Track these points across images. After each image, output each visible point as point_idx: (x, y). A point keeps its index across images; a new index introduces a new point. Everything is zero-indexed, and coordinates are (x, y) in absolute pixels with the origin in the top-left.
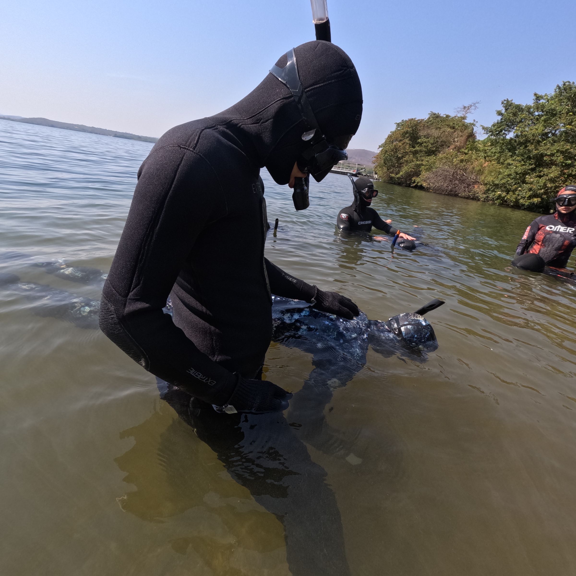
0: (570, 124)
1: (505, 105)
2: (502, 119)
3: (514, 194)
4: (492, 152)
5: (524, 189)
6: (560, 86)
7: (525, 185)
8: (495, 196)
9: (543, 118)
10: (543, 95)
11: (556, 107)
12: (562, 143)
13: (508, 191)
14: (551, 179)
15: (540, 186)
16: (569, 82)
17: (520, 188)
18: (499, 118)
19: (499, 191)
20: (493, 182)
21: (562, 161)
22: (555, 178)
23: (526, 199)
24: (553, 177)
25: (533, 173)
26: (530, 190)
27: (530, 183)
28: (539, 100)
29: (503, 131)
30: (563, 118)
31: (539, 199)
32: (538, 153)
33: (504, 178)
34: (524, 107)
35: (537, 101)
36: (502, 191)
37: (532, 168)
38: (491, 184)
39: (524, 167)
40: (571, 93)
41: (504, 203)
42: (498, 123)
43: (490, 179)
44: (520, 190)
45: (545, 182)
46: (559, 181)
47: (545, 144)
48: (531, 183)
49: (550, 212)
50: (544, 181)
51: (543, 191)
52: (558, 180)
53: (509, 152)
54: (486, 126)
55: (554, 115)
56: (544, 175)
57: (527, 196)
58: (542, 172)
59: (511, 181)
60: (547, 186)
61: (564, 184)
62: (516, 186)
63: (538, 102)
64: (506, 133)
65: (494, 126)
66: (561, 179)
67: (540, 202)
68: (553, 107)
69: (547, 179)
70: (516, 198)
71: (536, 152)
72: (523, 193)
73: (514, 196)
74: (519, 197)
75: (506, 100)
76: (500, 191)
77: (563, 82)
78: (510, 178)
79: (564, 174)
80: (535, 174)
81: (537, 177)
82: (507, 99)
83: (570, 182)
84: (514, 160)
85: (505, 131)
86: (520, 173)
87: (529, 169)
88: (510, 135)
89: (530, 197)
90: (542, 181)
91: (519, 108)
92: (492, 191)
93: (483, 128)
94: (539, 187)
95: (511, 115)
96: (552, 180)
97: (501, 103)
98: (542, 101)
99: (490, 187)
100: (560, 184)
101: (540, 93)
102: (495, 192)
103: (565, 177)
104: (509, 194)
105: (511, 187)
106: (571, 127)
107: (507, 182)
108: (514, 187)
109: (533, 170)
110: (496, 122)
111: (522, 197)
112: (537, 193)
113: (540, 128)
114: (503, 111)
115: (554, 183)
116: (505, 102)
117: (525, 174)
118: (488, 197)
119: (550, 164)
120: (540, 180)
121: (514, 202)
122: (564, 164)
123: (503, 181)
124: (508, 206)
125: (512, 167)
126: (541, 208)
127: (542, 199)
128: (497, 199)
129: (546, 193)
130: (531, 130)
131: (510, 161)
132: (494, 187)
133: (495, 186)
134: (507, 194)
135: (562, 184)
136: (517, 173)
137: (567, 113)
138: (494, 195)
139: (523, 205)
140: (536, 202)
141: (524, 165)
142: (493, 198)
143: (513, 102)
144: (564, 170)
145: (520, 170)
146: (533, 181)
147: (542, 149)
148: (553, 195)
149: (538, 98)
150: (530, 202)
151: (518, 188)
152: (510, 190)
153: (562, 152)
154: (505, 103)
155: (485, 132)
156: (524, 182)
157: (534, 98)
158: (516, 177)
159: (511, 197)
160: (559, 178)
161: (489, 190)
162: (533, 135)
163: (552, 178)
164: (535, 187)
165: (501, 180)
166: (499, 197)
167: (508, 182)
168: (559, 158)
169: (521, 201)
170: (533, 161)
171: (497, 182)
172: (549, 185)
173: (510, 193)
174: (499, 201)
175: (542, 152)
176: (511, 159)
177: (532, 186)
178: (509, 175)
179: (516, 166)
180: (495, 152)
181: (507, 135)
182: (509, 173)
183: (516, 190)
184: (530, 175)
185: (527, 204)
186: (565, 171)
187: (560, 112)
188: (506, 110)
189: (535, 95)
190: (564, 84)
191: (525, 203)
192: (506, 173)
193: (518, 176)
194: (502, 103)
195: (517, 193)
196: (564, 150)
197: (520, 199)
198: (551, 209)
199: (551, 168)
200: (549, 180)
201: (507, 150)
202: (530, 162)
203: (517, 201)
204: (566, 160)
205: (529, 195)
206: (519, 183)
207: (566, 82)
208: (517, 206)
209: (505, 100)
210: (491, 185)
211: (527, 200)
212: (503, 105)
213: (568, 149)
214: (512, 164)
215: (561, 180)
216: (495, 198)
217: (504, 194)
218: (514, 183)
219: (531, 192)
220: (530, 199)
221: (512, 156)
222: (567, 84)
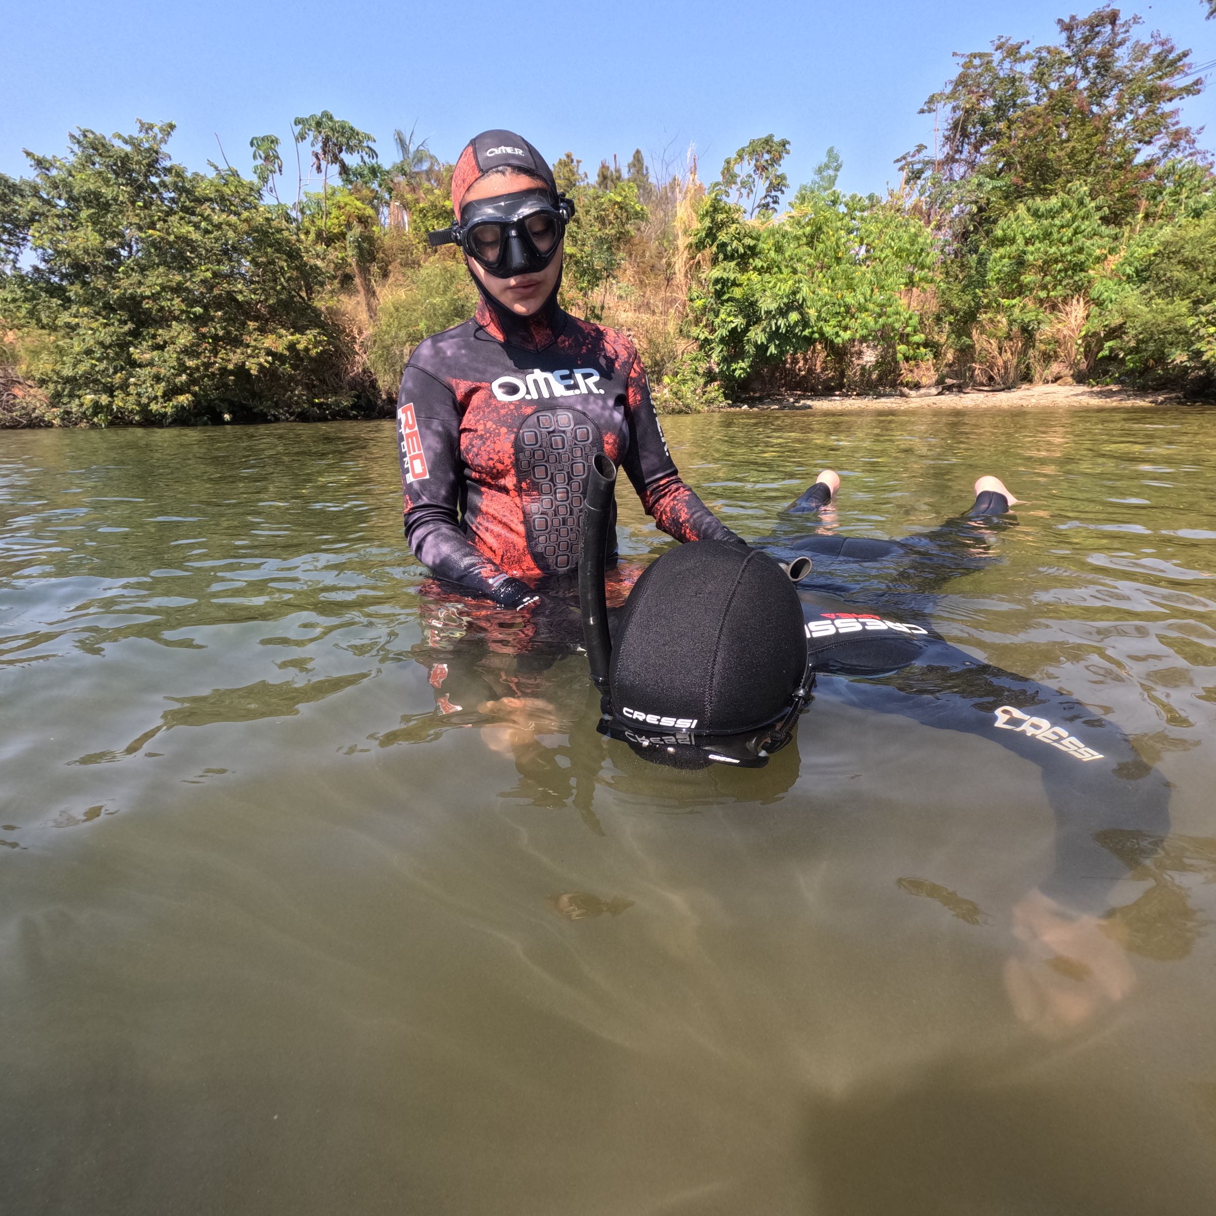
0: (152, 226)
3: (128, 394)
5: (142, 379)
6: (77, 137)
7: (138, 369)
8: (85, 407)
10: (49, 157)
11: (99, 187)
12: (161, 271)
13: (110, 390)
14: (186, 350)
15: (174, 368)
16: (91, 131)
17: (133, 380)
19: (86, 394)
20: (57, 373)
21: (184, 309)
22: (192, 345)
23: (161, 400)
25: (140, 343)
26: (157, 379)
27: (147, 365)
28: (48, 169)
31: (189, 396)
32: (124, 294)
33: (81, 361)
34: (17, 183)
35: (44, 170)
36: (95, 392)
37: (130, 329)
38: (55, 378)
39: (112, 329)
40: (111, 156)
41: (119, 421)
43: (44, 365)
44: (135, 384)
45: (178, 358)
46: (204, 352)
47: (127, 275)
48: (151, 364)
49: (226, 420)
50: (175, 356)
51: (184, 377)
52: (201, 349)
53: (52, 297)
56: (165, 342)
57: (159, 394)
58: (159, 338)
59: (101, 366)
60: (188, 365)
61: (215, 356)
62: (119, 375)
63: (47, 174)
64: (12, 249)
66: (203, 347)
67: (193, 401)
68: (91, 186)
69: (179, 350)
70: (139, 403)
71: (117, 292)
72: (146, 388)
73: (131, 399)
74: (144, 400)
76: (89, 394)
77: (79, 129)
78: (93, 359)
79: (204, 336)
80: (144, 343)
81: (153, 350)
83: (223, 351)
84: (76, 317)
86: (111, 345)
87: (126, 334)
89: (167, 396)
90: (170, 355)
91: (8, 185)
92: (71, 396)
94: (172, 371)
98: (55, 172)
99: (59, 388)
100: (209, 358)
101: (38, 153)
102: (79, 397)
104: (117, 396)
105: (109, 380)
107: (92, 368)
108: (118, 378)
109: (135, 334)
111: (148, 398)
112: (175, 385)
113: (90, 236)
115: (198, 358)
117: (122, 345)
118: (67, 412)
119: (164, 319)
120: (166, 354)
121: (139, 412)
122: (192, 316)
123: (83, 368)
124: (130, 424)
125: (80, 331)
126: (204, 415)
128: (95, 413)
129: (193, 381)
130: (73, 239)
131: (67, 318)
132: (68, 386)
133: (68, 382)
134: (112, 396)
135: (213, 358)
136: (103, 345)
138: (82, 405)
139: (162, 415)
140: (186, 402)
141: (107, 324)
142: (84, 414)
144: (198, 327)
145: (105, 336)
146: (153, 359)
147: (126, 286)
148: (210, 383)
149: (41, 164)
151: (127, 379)
152: (113, 386)
153: (174, 290)
156: (133, 363)
157: (31, 162)
158: (108, 354)
159: (125, 403)
160: (198, 345)
161: (58, 395)
162: (86, 253)
163: (186, 346)
164: (163, 371)
165: (74, 365)
166: (97, 408)
167: (97, 369)
168: (175, 303)
169: (153, 407)
170: (122, 315)
171: (67, 372)
172: (190, 363)
173: (116, 393)
174: (101, 416)
175: (129, 291)
176: (67, 313)
177: (155, 369)
178: (88, 353)
179: (92, 329)
181: (17, 255)
182: (84, 346)
183: (125, 383)
184: (136, 347)
185: (169, 410)
186: (204, 330)
187: (115, 199)
189: (29, 154)
190: (85, 136)
191: (163, 410)
192: (77, 349)
193: (110, 350)
195: (132, 389)
196: (174, 284)
197: (148, 404)
198: (222, 412)
199: (170, 326)
200: (182, 351)
201: (43, 294)
202: (118, 317)
203: (144, 410)
204: (191, 307)
205: (161, 391)
206: (122, 368)
207: (86, 131)
208: (151, 421)
210: (57, 382)
211: (165, 402)
213: (181, 283)
214: (78, 324)
215: (206, 349)
216: (88, 413)
217: (104, 399)
218: (111, 370)
219: (163, 384)
220: (170, 400)
221: (64, 306)
222: (90, 136)
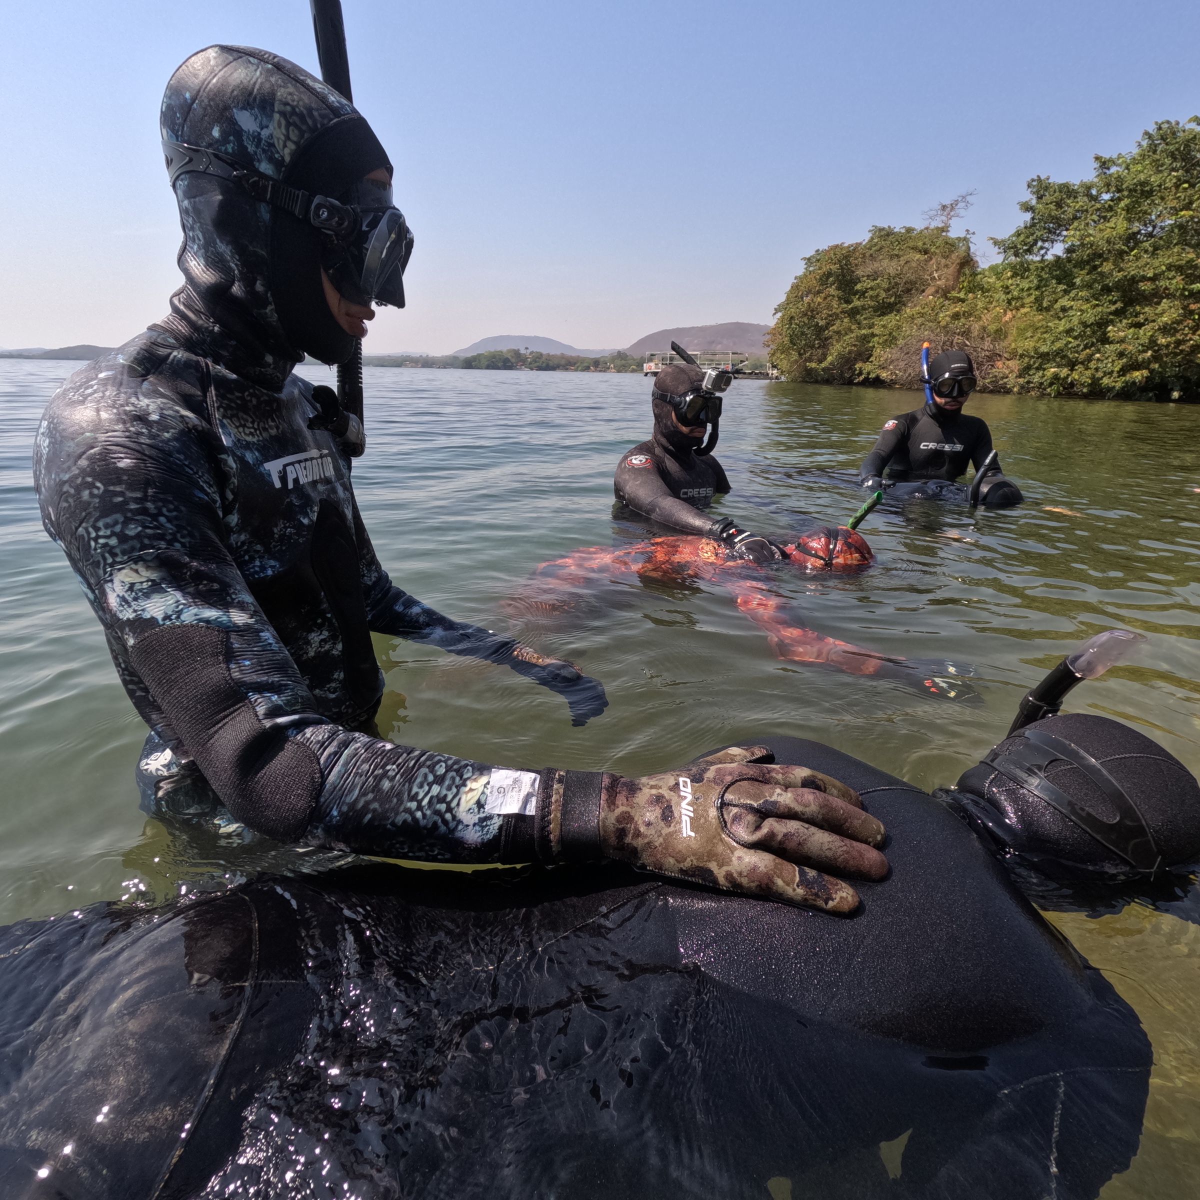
0: (1188, 207)
1: (1034, 190)
2: (1033, 219)
3: (1087, 369)
4: (1023, 290)
5: (1106, 355)
6: (1151, 132)
7: (1107, 346)
8: (1046, 378)
9: (1122, 204)
10: (1115, 156)
11: (1150, 176)
12: (1175, 250)
13: (1072, 365)
14: (1165, 328)
15: (1142, 345)
16: (1168, 122)
17: (1098, 355)
18: (1028, 216)
19: (1051, 367)
20: (1036, 350)
21: (1181, 286)
22: (1173, 323)
23: (1115, 374)
24: (1169, 322)
25: (1121, 321)
26: (1121, 355)
27: (1118, 342)
28: (1108, 169)
29: (1040, 244)
30: (1171, 197)
31: (1145, 373)
32: (1125, 276)
33: (1060, 339)
34: (1076, 187)
35: (1105, 170)
36: (1059, 366)
37: (1117, 309)
38: (1032, 354)
39: (1100, 309)
40: (1177, 143)
41: (1068, 391)
42: (1026, 227)
43: (1028, 344)
44: (1098, 360)
45: (1152, 336)
46: (1184, 330)
47: (1138, 258)
48: (1122, 341)
49: (1173, 397)
50: (1150, 334)
51: (1150, 353)
52: (1181, 327)
53: (1059, 283)
54: (1000, 237)
55: (1149, 194)
56: (1146, 320)
57: (1116, 369)
58: (1142, 316)
59: (1075, 343)
60: (1159, 342)
61: (1194, 334)
62: (1087, 351)
63: (1105, 173)
64: (1046, 245)
65: (1018, 234)
66: (1185, 324)
67: (1147, 378)
68: (1142, 177)
69: (1157, 327)
70: (1093, 377)
71: (1120, 275)
72: (1106, 364)
73: (1088, 373)
74: (1099, 374)
75: (1036, 178)
76: (1054, 367)
77: (1156, 123)
78: (1070, 336)
79: (1192, 312)
80: (1125, 321)
81: (1130, 327)
82: (1038, 176)
84: (1073, 300)
85: (1044, 241)
86: (1092, 324)
87: (1111, 313)
88: (1058, 249)
89: (1123, 371)
90: (1145, 333)
91: (1068, 191)
92: (1038, 369)
93: (996, 243)
94: (1140, 348)
95: (1052, 206)
96: (1166, 330)
97: (1026, 187)
98: (1114, 170)
99: (1032, 362)
100: (1186, 335)
101: (1106, 155)
102: (1044, 370)
103: (1194, 320)
104: (1076, 370)
105: (1076, 355)
106: (1191, 213)
107: (1066, 345)
108: (1082, 356)
109: (1118, 313)
110: (1023, 226)
111: (1104, 372)
112: (1137, 360)
113: (1119, 225)
114: (1034, 202)
115: (1173, 335)
116: (1035, 183)
117: (1102, 324)
118: (1029, 382)
119: (1155, 297)
120: (1141, 332)
121: (1089, 385)
122: (1187, 293)
123: (1059, 345)
124: (1077, 395)
125: (1071, 313)
126: (1151, 391)
127: (1152, 371)
128: (1051, 384)
129: (1156, 358)
130: (1101, 230)
131: (1064, 302)
132: (1040, 360)
133: (1040, 357)
134: (1072, 370)
135: (1190, 335)
136: (1085, 325)
137: (1177, 186)
138: (1043, 376)
139: (1110, 389)
140: (1140, 378)
141: (1097, 305)
142: (1042, 384)
143: (1050, 181)
144: (1189, 304)
145: (1090, 316)
146: (1126, 337)
147: (1132, 267)
148: (1174, 360)
149: (1104, 164)
150: (1126, 382)
151: (1093, 354)
152: (1077, 361)
153: (1179, 269)
154: (1034, 186)
155: (1001, 250)
156: (1105, 340)
157: (1097, 165)
158: (1085, 332)
159: (1081, 376)
160: (1181, 322)
161: (1028, 368)
162: (1108, 242)
163: (1167, 324)
164: (1131, 348)
165: (1053, 342)
166: (1056, 377)
167: (1070, 346)
168: (1174, 281)
169: (1106, 381)
170: (1115, 295)
171: (1044, 349)
172: (1162, 341)
173: (1076, 367)
174: (1055, 387)
175: (1133, 273)
176: (1067, 297)
177: (1123, 346)
178: (1069, 332)
179: (1081, 310)
180: (1029, 289)
181: (1048, 250)
182: (1068, 326)
183: (1089, 358)
184: (1114, 326)
185: (1119, 385)
186: (1193, 307)
187: (1160, 186)
188: (1040, 198)
189: (1097, 158)
190: (1160, 128)
191: (1113, 384)
192: (1061, 329)
193: (1089, 329)
194: (1029, 186)
195: (1092, 365)
196: (1184, 262)
197: (1102, 378)
198: (1172, 390)
199: (1159, 303)
200: (1159, 329)
201: (1054, 281)
202: (1111, 298)
203: (1095, 382)
204: (1191, 284)
205: (1120, 366)
206: (1093, 345)
207: (1163, 123)
208: (1096, 393)
209: (1033, 180)
210: (1033, 357)
211: (1119, 377)
212: (1030, 190)
213: (1192, 260)
214: (1072, 307)
216: (1045, 384)
217: (1064, 372)
218: (1082, 347)
219: (1125, 360)
220: (1124, 375)
221: (1066, 292)
222: (1165, 126)
